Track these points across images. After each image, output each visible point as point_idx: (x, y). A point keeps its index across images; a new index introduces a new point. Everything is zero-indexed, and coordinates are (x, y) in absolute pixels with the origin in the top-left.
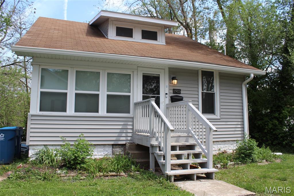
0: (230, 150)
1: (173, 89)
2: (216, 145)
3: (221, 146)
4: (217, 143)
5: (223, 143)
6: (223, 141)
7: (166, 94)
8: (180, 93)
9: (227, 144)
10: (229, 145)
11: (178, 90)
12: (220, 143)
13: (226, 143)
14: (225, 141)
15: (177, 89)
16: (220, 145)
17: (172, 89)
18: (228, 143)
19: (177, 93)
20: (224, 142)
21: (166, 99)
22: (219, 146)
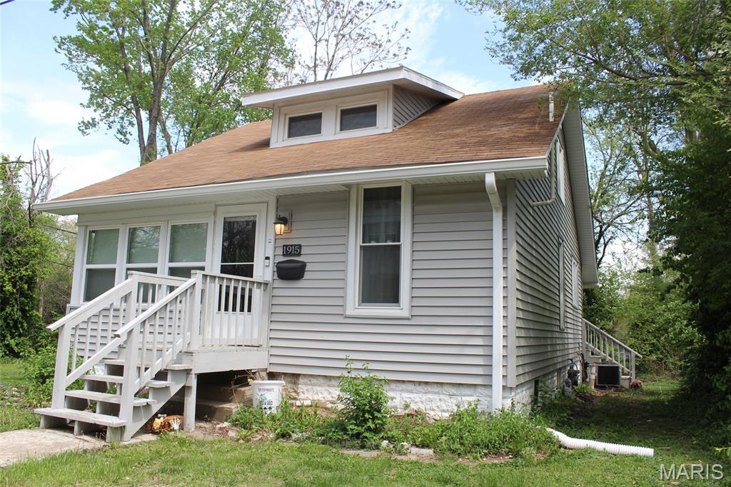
0: (444, 411)
1: (284, 246)
2: (398, 393)
3: (412, 396)
4: (403, 386)
5: (419, 388)
6: (420, 383)
7: (267, 258)
8: (299, 254)
9: (435, 393)
10: (442, 397)
11: (295, 245)
12: (411, 387)
13: (429, 388)
14: (427, 383)
15: (292, 246)
16: (411, 392)
17: (282, 245)
18: (436, 389)
19: (291, 255)
20: (423, 386)
21: (266, 269)
22: (405, 395)
